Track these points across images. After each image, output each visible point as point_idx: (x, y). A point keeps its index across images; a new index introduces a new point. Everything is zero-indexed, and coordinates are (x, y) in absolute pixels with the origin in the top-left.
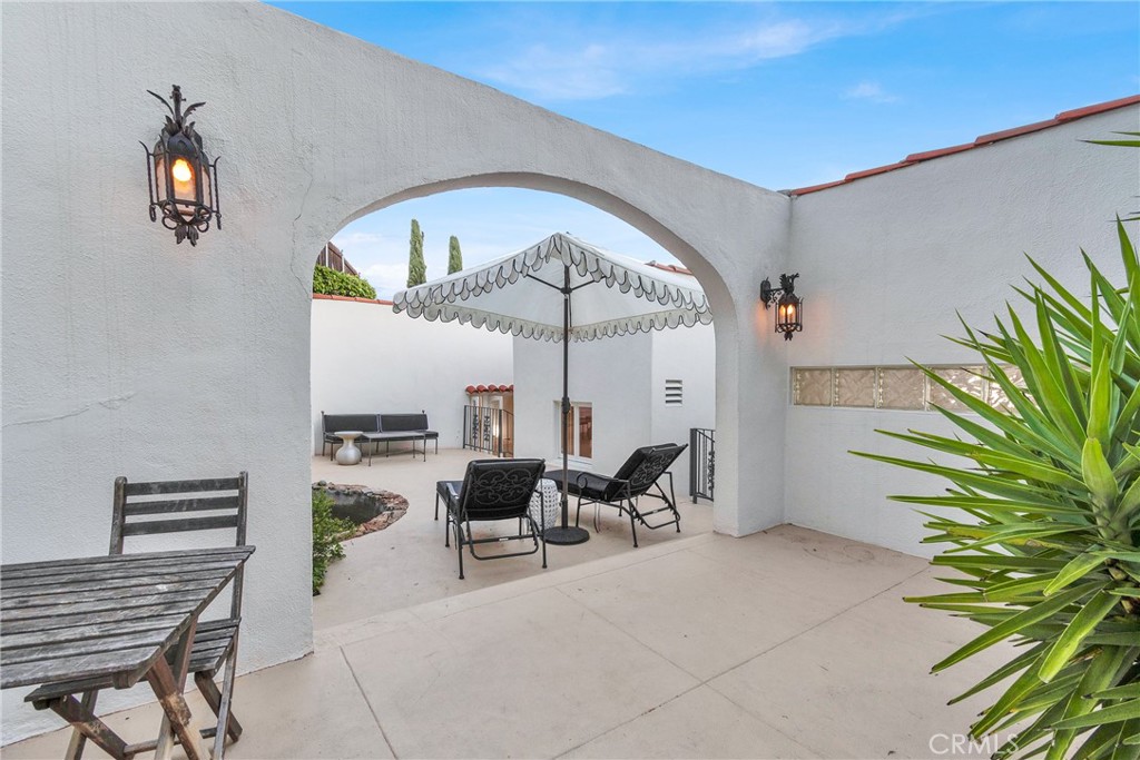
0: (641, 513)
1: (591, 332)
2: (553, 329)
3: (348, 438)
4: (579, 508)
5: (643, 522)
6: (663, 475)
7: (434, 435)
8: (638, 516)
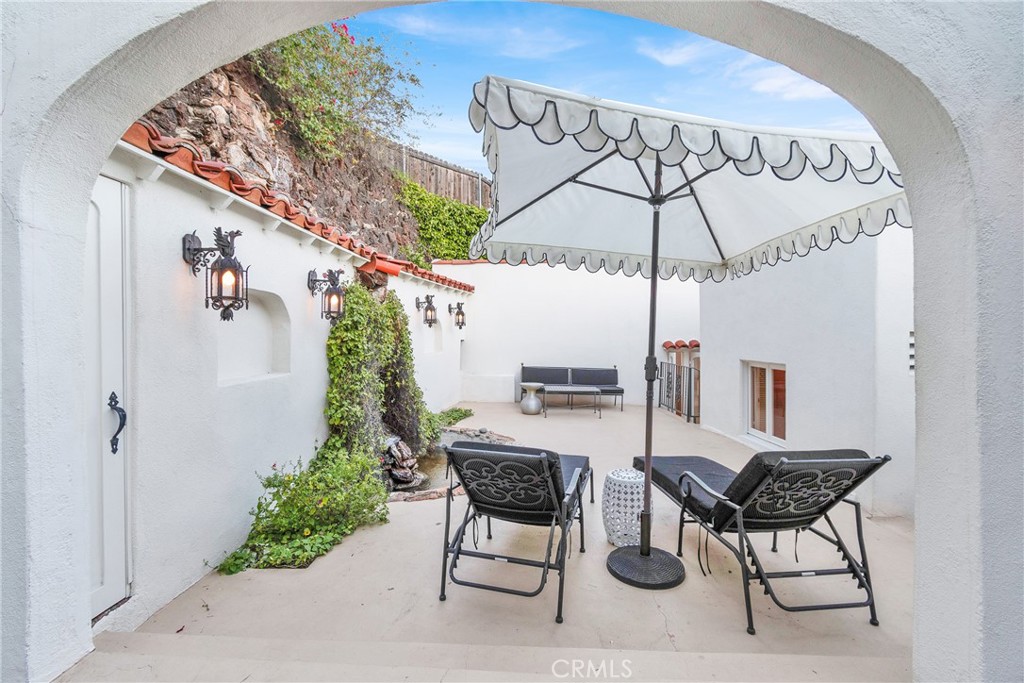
0: (766, 570)
1: (747, 264)
2: (693, 265)
3: (531, 389)
4: (682, 526)
5: (768, 591)
6: (841, 503)
7: (621, 392)
8: (759, 575)
